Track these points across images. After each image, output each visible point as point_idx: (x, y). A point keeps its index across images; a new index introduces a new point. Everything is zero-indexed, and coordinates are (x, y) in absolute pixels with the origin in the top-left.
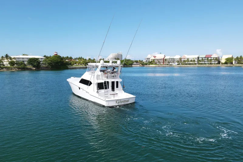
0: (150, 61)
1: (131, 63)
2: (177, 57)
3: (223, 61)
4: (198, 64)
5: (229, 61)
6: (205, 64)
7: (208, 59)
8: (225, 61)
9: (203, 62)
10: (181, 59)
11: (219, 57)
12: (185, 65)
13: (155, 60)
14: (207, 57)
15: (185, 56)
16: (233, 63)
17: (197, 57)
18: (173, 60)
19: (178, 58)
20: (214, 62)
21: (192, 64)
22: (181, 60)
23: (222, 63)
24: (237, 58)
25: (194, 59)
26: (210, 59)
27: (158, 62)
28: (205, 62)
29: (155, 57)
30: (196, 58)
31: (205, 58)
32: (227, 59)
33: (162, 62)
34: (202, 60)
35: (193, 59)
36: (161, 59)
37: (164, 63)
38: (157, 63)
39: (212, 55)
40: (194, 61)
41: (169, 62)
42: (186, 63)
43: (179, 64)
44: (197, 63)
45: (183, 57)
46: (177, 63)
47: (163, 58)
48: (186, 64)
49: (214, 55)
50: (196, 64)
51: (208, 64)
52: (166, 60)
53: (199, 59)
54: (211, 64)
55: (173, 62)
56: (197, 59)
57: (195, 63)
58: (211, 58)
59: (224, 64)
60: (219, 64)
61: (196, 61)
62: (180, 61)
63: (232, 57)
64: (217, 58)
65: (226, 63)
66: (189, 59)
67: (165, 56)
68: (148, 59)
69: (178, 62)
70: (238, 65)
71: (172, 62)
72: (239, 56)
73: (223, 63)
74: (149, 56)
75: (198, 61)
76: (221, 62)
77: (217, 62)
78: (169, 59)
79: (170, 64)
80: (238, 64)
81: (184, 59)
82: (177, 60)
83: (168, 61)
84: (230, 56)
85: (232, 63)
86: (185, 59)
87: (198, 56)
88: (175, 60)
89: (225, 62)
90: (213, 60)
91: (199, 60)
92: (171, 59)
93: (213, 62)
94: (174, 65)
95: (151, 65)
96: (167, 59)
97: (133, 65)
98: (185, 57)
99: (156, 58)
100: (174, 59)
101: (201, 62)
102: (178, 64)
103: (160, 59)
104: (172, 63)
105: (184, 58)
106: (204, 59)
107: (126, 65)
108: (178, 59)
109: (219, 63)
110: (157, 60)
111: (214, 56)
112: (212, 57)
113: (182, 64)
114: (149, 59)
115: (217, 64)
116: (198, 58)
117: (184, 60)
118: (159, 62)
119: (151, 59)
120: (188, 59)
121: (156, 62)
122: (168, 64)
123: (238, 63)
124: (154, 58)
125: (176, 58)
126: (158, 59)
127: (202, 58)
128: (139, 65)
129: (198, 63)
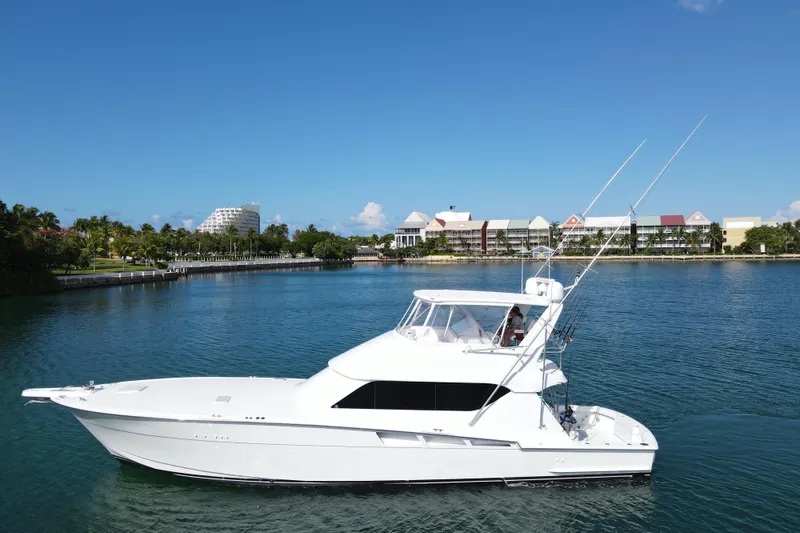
0: (424, 240)
1: (351, 247)
2: (540, 224)
3: (734, 240)
4: (637, 251)
5: (755, 237)
8: (745, 240)
10: (553, 229)
13: (448, 236)
14: (671, 226)
17: (626, 221)
18: (528, 238)
22: (560, 235)
23: (728, 250)
27: (458, 242)
29: (442, 223)
30: (627, 229)
31: (661, 227)
32: (751, 233)
33: (480, 242)
36: (472, 231)
37: (484, 248)
38: (457, 249)
41: (508, 246)
44: (629, 247)
45: (570, 222)
47: (480, 227)
49: (698, 217)
50: (625, 252)
53: (638, 232)
56: (629, 232)
58: (687, 227)
59: (738, 250)
60: (718, 251)
62: (554, 235)
65: (745, 248)
68: (407, 230)
71: (523, 242)
73: (733, 247)
74: (414, 219)
75: (633, 241)
76: (724, 244)
77: (709, 245)
78: (509, 231)
81: (571, 233)
82: (544, 235)
86: (578, 233)
87: (632, 218)
88: (533, 235)
89: (743, 244)
92: (518, 231)
94: (541, 256)
95: (429, 258)
97: (354, 259)
98: (577, 222)
99: (446, 228)
100: (530, 231)
103: (468, 232)
105: (575, 229)
106: (657, 231)
108: (545, 230)
110: (457, 236)
111: (696, 219)
112: (687, 223)
114: (417, 230)
115: (710, 251)
116: (634, 228)
118: (464, 244)
119: (427, 233)
121: (451, 242)
122: (504, 253)
124: (441, 228)
125: (537, 228)
126: (459, 232)
127: (648, 227)
128: (376, 258)
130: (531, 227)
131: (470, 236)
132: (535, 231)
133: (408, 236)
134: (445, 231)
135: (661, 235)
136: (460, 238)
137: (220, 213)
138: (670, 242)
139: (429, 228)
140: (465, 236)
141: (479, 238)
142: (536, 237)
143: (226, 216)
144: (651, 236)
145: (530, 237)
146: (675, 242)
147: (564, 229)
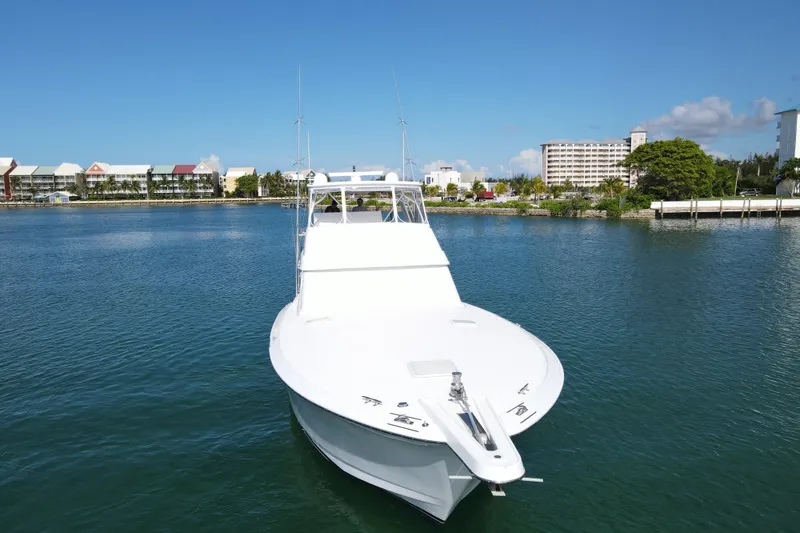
2: (68, 170)
3: (230, 187)
4: (153, 196)
5: (246, 186)
6: (175, 196)
7: (182, 179)
8: (236, 186)
9: (168, 191)
10: (83, 177)
11: (216, 175)
12: (102, 199)
14: (181, 173)
15: (101, 165)
16: (260, 194)
17: (143, 169)
18: (54, 182)
19: (73, 174)
20: (202, 191)
21: (131, 197)
22: (85, 181)
23: (227, 193)
24: (268, 176)
25: (135, 179)
26: (188, 178)
28: (174, 188)
30: (144, 176)
31: (173, 175)
32: (241, 181)
33: (2, 188)
34: (165, 182)
35: (129, 179)
37: (8, 194)
39: (194, 167)
40: (136, 185)
41: (34, 191)
42: (106, 192)
43: (79, 198)
44: (146, 192)
45: (93, 170)
46: (68, 194)
47: (3, 173)
48: (107, 198)
49: (202, 167)
50: (142, 197)
51: (185, 196)
52: (16, 179)
53: (154, 179)
54: (194, 196)
55: (52, 190)
56: (146, 179)
57: (143, 192)
58: (194, 175)
59: (234, 195)
60: (220, 196)
61: (142, 186)
62: (80, 186)
63: (255, 174)
64: (208, 176)
65: (238, 193)
66: (117, 179)
67: (14, 165)
69: (72, 188)
70: (271, 198)
71: (48, 187)
72: (273, 173)
73: (230, 191)
75: (149, 187)
76: (225, 190)
77: (212, 191)
78: (34, 177)
79: (41, 196)
80: (272, 196)
81: (95, 179)
82: (70, 181)
83: (29, 185)
84: (249, 172)
85: (255, 194)
86: (101, 179)
87: (148, 167)
88: (59, 181)
89: (237, 189)
90: (198, 185)
91: (152, 184)
92: (44, 177)
93: (199, 191)
94: (57, 201)
96: (23, 177)
98: (99, 169)
100: (56, 177)
101: (157, 188)
102: (72, 199)
104: (49, 194)
105: (98, 176)
106: (170, 179)
108: (72, 177)
109: (219, 192)
111: (202, 169)
112: (195, 172)
113: (89, 199)
115: (213, 195)
116: (150, 175)
117: (98, 182)
120: (112, 177)
122: (29, 199)
123: (272, 194)
125: (64, 174)
127: (163, 175)
129: (150, 193)
130: (57, 174)
132: (62, 177)
138: (179, 188)
141: (2, 184)
142: (63, 184)
145: (57, 184)
146: (182, 188)
147: (88, 176)
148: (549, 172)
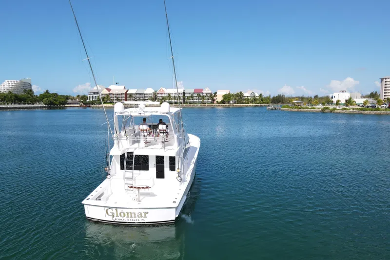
1: (64, 100)
3: (219, 98)
5: (227, 98)
7: (199, 96)
8: (222, 99)
9: (192, 100)
10: (155, 94)
13: (111, 96)
14: (197, 93)
18: (143, 96)
20: (206, 101)
22: (156, 96)
27: (115, 99)
29: (109, 90)
31: (194, 93)
33: (124, 98)
35: (176, 95)
36: (122, 94)
41: (136, 100)
44: (182, 101)
45: (160, 91)
47: (124, 92)
51: (199, 102)
52: (131, 95)
53: (186, 95)
54: (203, 103)
56: (182, 95)
59: (221, 103)
62: (154, 98)
65: (223, 102)
66: (171, 95)
68: (94, 93)
71: (142, 99)
73: (219, 101)
75: (183, 99)
76: (216, 100)
78: (136, 94)
81: (161, 95)
82: (150, 96)
83: (134, 97)
84: (228, 92)
86: (163, 95)
88: (146, 96)
92: (140, 94)
98: (163, 91)
99: (110, 93)
100: (145, 94)
103: (120, 94)
105: (162, 93)
107: (54, 104)
108: (151, 94)
111: (207, 91)
112: (203, 92)
114: (98, 93)
116: (184, 93)
118: (117, 99)
119: (102, 94)
120: (169, 94)
121: (112, 98)
124: (108, 92)
125: (148, 93)
126: (116, 94)
127: (191, 93)
129: (184, 102)
130: (145, 93)
131: (120, 96)
132: (147, 94)
133: (94, 95)
134: (110, 94)
135: (192, 97)
136: (116, 97)
137: (7, 83)
138: (197, 99)
139: (103, 92)
140: (118, 96)
141: (123, 97)
142: (147, 97)
143: (10, 84)
144: (188, 96)
145: (145, 97)
146: (199, 99)
147: (158, 93)
148: (385, 93)
